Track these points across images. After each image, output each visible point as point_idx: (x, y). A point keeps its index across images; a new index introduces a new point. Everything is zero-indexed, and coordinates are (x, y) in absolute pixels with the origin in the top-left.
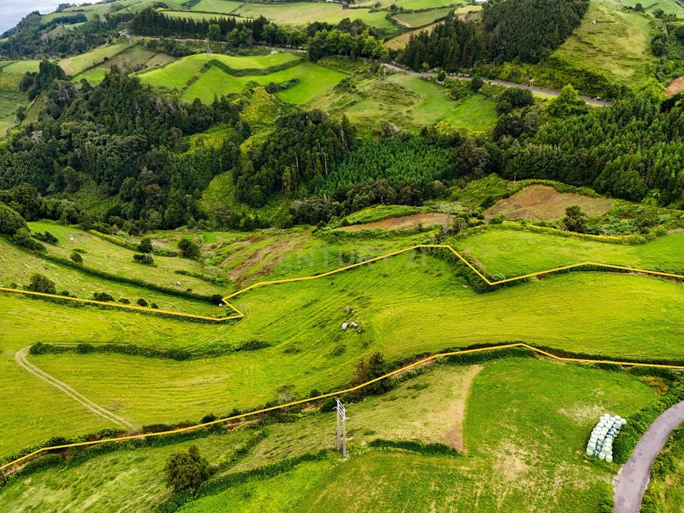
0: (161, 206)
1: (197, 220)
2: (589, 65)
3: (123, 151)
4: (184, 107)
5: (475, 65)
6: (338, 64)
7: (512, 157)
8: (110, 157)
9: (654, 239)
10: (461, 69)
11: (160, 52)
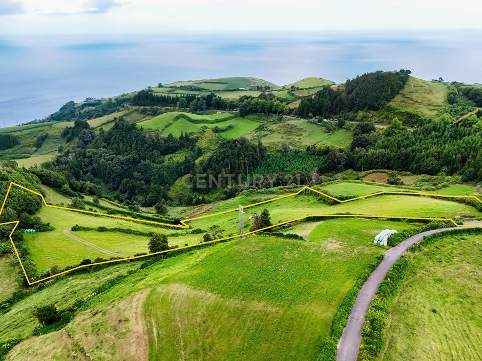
0: (144, 193)
1: (166, 201)
2: (410, 110)
3: (124, 164)
4: (162, 139)
5: (340, 113)
6: (258, 118)
7: (361, 158)
8: (115, 168)
9: (441, 188)
10: (332, 116)
11: (149, 114)
